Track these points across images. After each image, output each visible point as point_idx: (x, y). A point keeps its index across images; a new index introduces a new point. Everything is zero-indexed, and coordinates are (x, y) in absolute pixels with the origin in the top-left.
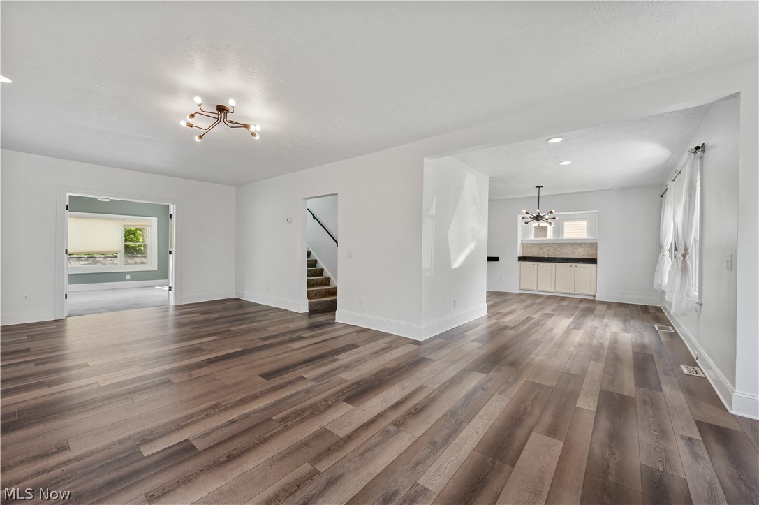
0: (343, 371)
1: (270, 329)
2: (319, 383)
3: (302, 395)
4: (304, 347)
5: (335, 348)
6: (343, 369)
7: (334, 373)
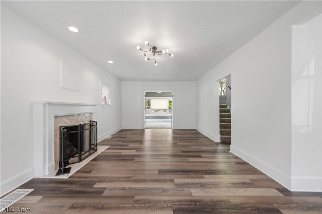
0: (198, 187)
1: (192, 147)
2: (176, 188)
3: (161, 191)
4: (194, 162)
5: (211, 169)
6: (199, 186)
7: (190, 186)
